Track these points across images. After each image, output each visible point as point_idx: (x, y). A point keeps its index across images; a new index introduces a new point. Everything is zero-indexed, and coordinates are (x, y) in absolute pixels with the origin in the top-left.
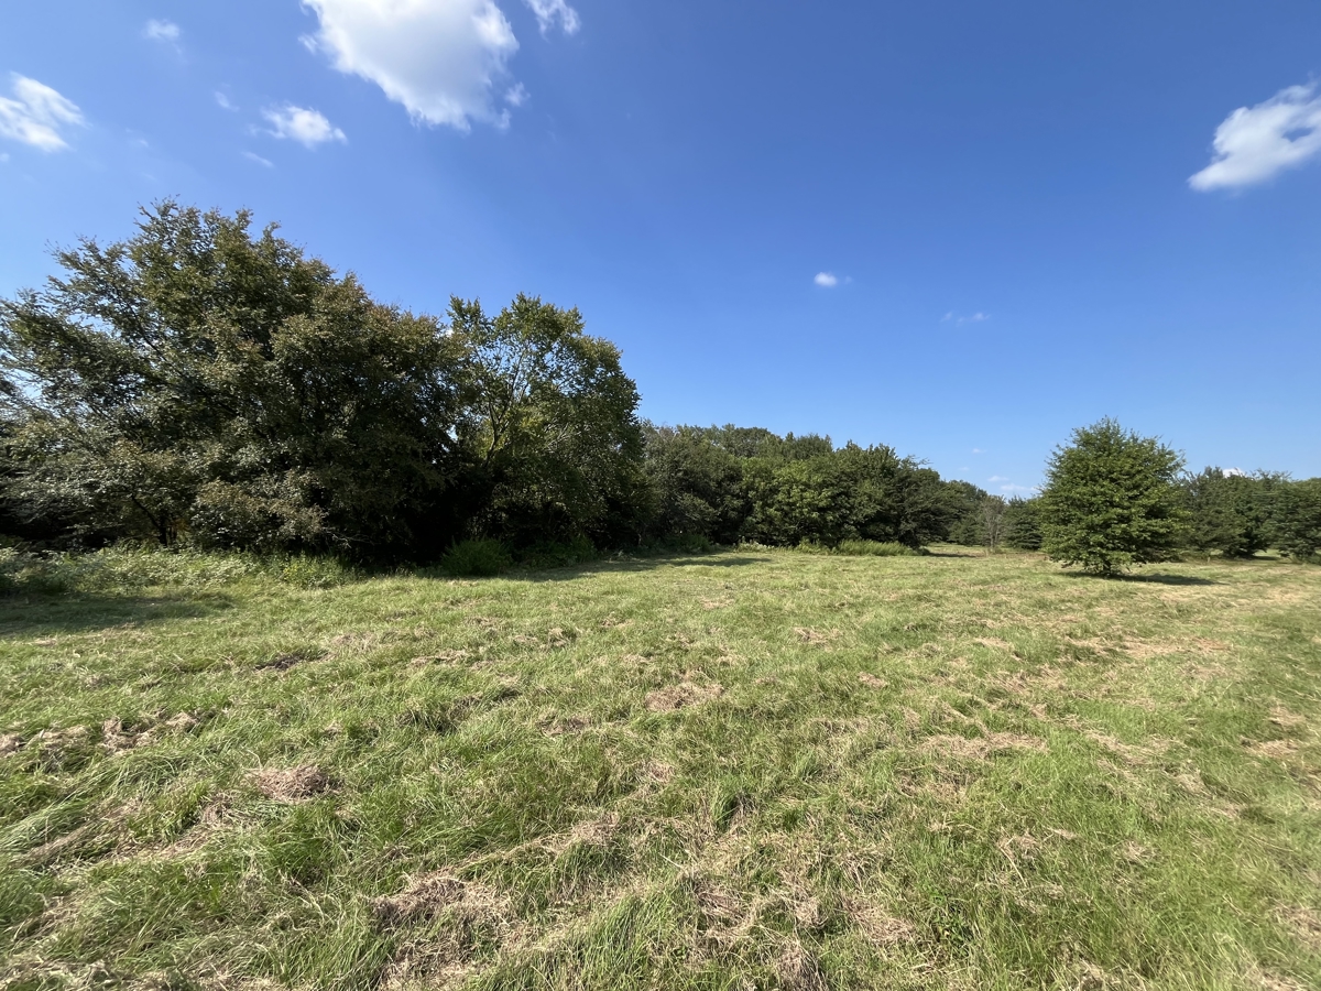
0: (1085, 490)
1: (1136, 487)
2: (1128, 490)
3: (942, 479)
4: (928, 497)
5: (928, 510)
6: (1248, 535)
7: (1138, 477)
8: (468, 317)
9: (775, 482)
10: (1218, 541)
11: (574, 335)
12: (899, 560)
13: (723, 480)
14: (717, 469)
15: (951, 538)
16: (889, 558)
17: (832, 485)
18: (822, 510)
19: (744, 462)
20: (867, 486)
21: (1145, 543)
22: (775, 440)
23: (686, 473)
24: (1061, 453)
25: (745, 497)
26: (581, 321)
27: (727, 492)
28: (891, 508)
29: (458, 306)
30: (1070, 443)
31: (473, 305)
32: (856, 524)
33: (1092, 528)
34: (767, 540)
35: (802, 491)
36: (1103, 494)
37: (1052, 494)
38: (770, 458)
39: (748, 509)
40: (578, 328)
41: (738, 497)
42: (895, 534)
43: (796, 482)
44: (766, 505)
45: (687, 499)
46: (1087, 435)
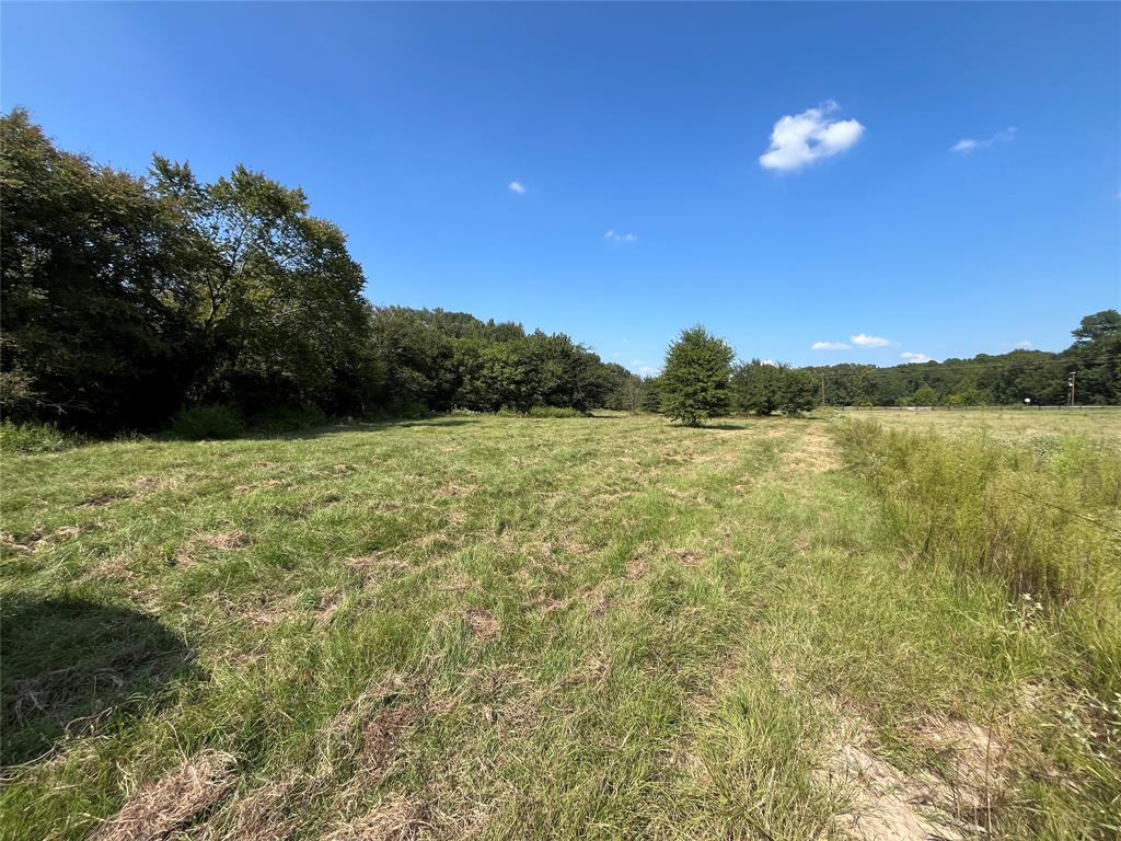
0: (684, 370)
1: (712, 369)
2: (707, 371)
3: (602, 361)
4: (593, 375)
5: (592, 384)
6: (768, 401)
7: (713, 363)
8: (176, 180)
9: (480, 360)
10: (754, 405)
11: (299, 215)
12: (573, 420)
13: (437, 357)
14: (432, 347)
15: (607, 405)
16: (566, 419)
17: (525, 363)
18: (517, 383)
19: (455, 342)
20: (550, 365)
21: (714, 405)
22: (478, 324)
23: (405, 349)
24: (673, 346)
25: (456, 372)
26: (305, 202)
27: (441, 367)
28: (567, 382)
29: (163, 166)
30: (677, 338)
31: (181, 168)
32: (543, 394)
33: (687, 395)
34: (474, 407)
35: (503, 367)
36: (694, 373)
37: (667, 373)
38: (475, 339)
39: (459, 381)
40: (303, 209)
41: (450, 372)
42: (571, 401)
43: (498, 360)
44: (473, 378)
45: (406, 373)
46: (688, 334)
